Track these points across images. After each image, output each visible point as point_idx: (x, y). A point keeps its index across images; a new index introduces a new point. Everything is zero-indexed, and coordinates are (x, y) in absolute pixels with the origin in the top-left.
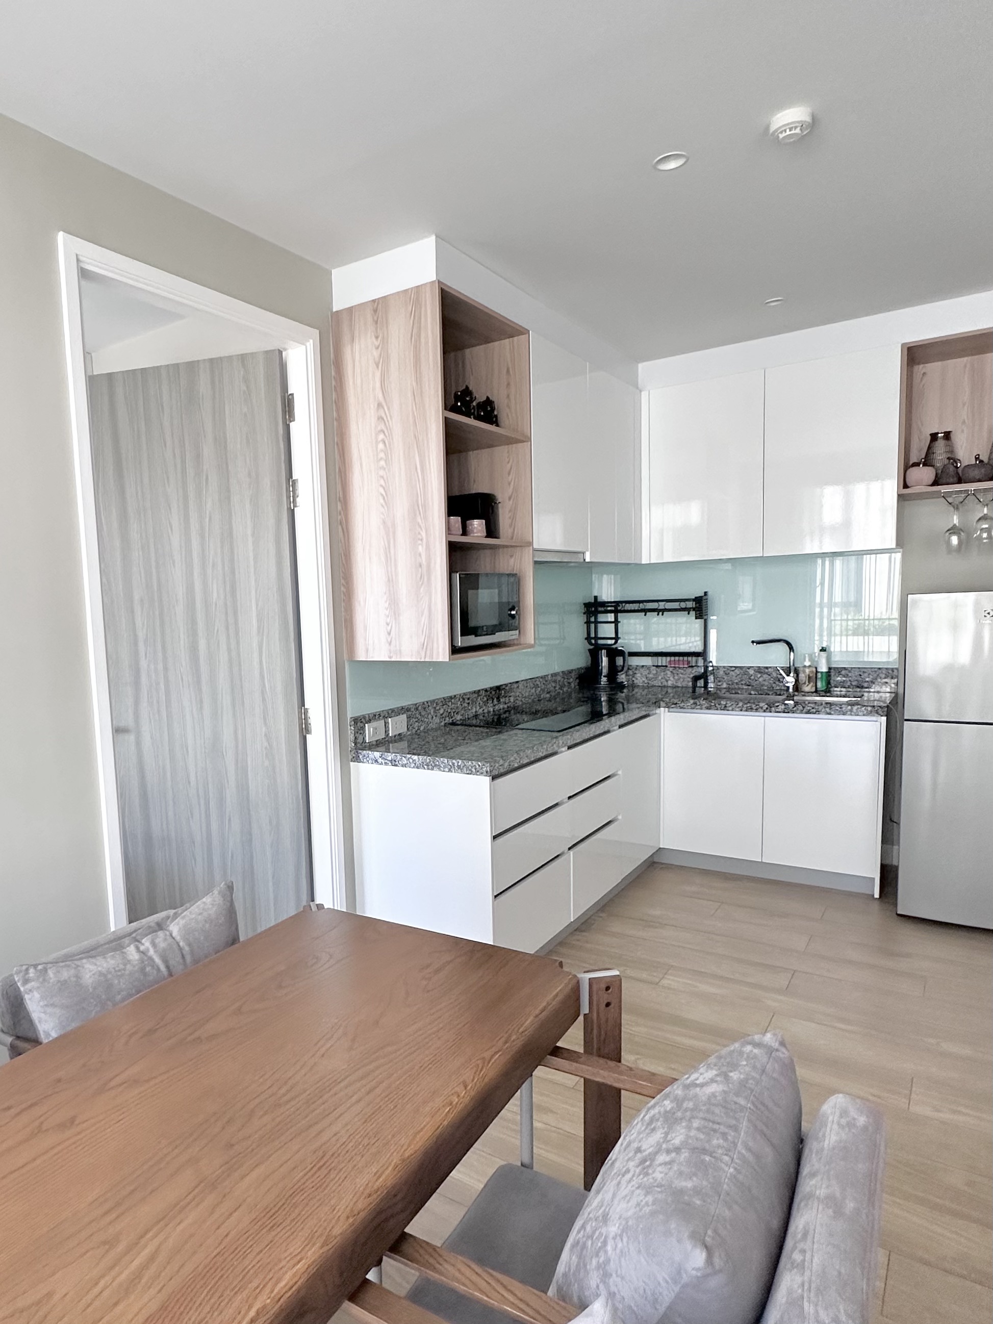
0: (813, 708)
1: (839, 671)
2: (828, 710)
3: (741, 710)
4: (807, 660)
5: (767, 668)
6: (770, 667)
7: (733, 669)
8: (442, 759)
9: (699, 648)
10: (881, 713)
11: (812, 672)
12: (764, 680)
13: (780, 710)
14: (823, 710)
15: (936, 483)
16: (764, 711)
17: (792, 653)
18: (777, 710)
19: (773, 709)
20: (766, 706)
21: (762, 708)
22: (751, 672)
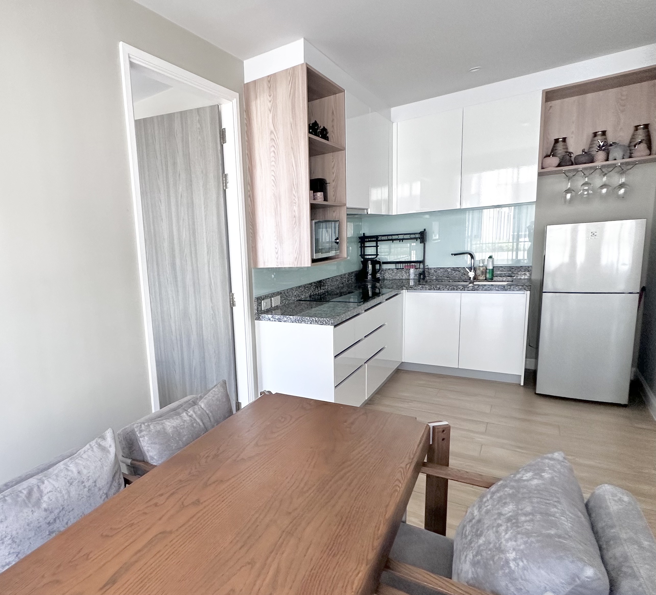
0: (488, 288)
1: (499, 268)
2: (497, 288)
3: (448, 290)
4: (481, 263)
5: (458, 268)
6: (460, 268)
7: (439, 269)
8: (306, 317)
9: (421, 259)
10: (527, 289)
11: (484, 269)
12: (456, 274)
13: (470, 289)
14: (494, 289)
15: (559, 165)
16: (461, 290)
17: (472, 260)
18: (468, 289)
19: (466, 289)
20: (462, 287)
21: (460, 288)
22: (449, 270)
